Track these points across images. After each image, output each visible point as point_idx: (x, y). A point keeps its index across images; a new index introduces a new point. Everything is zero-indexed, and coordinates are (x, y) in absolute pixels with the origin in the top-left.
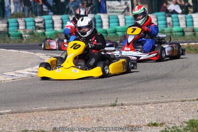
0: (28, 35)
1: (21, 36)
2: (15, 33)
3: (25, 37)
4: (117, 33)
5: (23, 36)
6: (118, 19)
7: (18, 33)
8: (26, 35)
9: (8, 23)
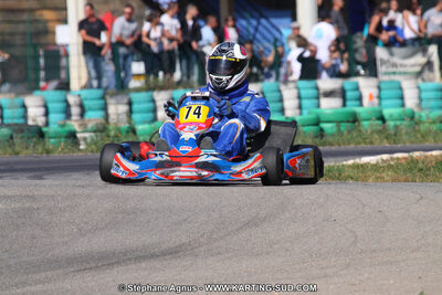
0: (92, 134)
1: (72, 135)
2: (60, 129)
3: (85, 139)
4: (323, 125)
5: (78, 135)
6: (401, 89)
7: (67, 129)
8: (87, 135)
9: (130, 104)
